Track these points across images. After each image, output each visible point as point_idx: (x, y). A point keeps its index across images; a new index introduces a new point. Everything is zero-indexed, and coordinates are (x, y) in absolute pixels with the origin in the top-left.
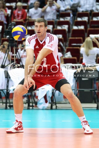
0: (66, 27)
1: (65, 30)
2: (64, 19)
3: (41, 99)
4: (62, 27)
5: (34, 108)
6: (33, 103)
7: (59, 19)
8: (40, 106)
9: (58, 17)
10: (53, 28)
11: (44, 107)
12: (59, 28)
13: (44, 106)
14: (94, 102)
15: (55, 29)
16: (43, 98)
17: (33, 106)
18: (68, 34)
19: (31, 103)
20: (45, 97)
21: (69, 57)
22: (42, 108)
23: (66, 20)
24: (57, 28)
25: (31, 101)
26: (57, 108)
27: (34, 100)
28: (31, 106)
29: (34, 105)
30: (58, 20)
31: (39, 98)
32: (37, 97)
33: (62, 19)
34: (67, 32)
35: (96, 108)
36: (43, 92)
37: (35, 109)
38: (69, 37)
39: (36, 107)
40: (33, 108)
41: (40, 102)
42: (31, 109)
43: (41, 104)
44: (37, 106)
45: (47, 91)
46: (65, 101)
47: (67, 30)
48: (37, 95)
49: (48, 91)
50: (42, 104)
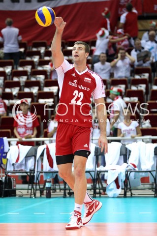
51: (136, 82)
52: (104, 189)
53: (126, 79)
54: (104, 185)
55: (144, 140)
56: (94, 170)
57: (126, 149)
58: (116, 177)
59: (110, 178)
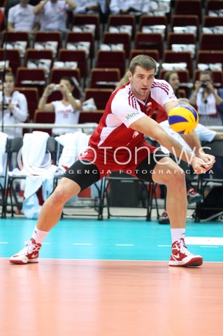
0: (85, 46)
1: (82, 53)
2: (82, 29)
3: (30, 197)
4: (76, 47)
5: (15, 215)
6: (12, 205)
7: (71, 29)
8: (28, 213)
9: (70, 26)
10: (59, 47)
11: (36, 214)
12: (71, 47)
13: (36, 211)
14: (141, 205)
15: (62, 50)
16: (35, 195)
17: (12, 212)
18: (89, 61)
19: (9, 205)
20: (39, 193)
21: (91, 109)
22: (31, 217)
23: (86, 31)
24: (66, 48)
25: (9, 200)
26: (64, 216)
27: (16, 199)
28: (9, 212)
29: (15, 208)
30: (68, 31)
31: (26, 195)
32: (22, 193)
33: (77, 30)
34: (87, 56)
35: (145, 218)
36: (34, 182)
37: (16, 218)
38: (91, 67)
39: (20, 213)
40: (13, 216)
41: (28, 204)
42: (9, 218)
43: (30, 207)
44: (22, 211)
45: (44, 180)
46: (80, 202)
47: (87, 52)
48: (22, 188)
49: (46, 180)
50: (33, 208)
51: (75, 39)
52: (20, 206)
53: (60, 33)
54: (20, 200)
55: (85, 130)
56: (4, 175)
57: (56, 143)
58: (39, 186)
59: (29, 188)
